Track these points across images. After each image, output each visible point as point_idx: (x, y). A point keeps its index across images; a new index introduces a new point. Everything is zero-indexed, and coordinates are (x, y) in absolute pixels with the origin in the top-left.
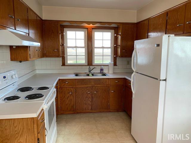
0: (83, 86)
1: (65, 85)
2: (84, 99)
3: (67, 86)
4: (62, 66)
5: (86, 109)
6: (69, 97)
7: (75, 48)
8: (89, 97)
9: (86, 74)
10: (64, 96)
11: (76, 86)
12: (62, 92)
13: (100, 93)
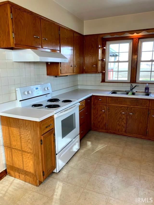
0: (116, 105)
1: (98, 102)
2: (117, 119)
3: (100, 104)
4: (101, 82)
5: (119, 130)
6: (101, 114)
7: (117, 63)
8: (124, 118)
9: (126, 92)
10: (97, 113)
11: (109, 104)
12: (95, 108)
13: (137, 116)
